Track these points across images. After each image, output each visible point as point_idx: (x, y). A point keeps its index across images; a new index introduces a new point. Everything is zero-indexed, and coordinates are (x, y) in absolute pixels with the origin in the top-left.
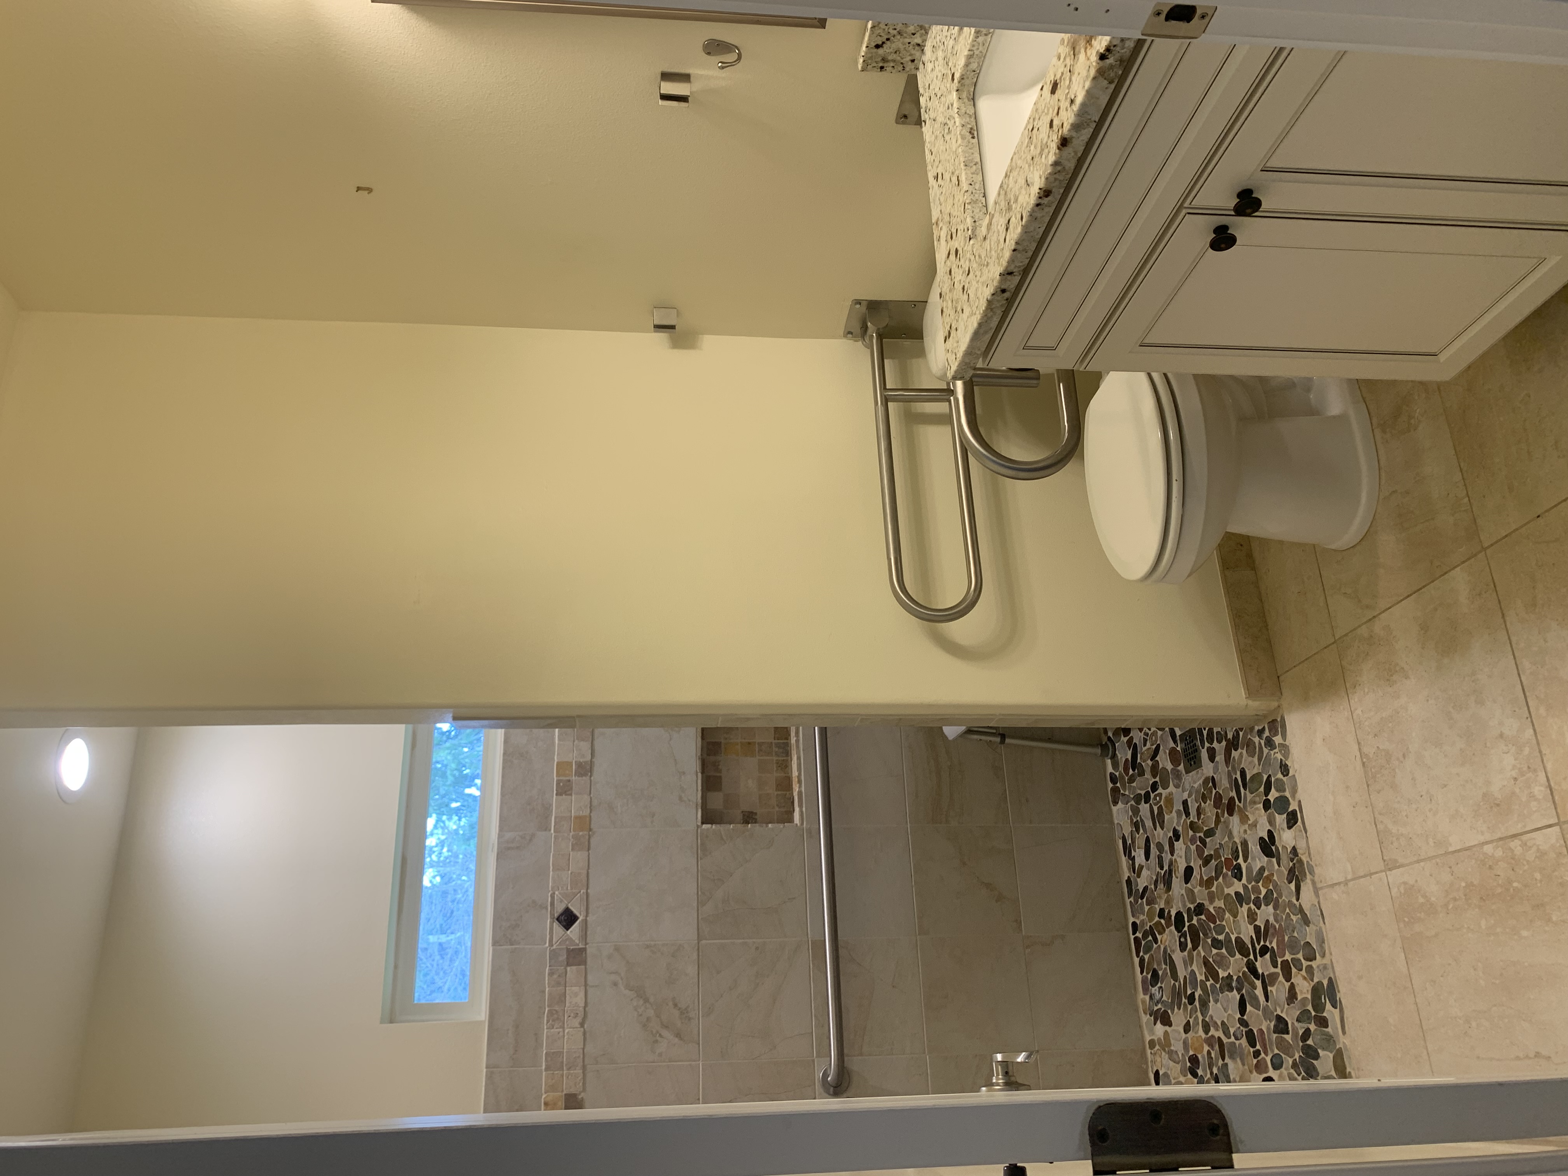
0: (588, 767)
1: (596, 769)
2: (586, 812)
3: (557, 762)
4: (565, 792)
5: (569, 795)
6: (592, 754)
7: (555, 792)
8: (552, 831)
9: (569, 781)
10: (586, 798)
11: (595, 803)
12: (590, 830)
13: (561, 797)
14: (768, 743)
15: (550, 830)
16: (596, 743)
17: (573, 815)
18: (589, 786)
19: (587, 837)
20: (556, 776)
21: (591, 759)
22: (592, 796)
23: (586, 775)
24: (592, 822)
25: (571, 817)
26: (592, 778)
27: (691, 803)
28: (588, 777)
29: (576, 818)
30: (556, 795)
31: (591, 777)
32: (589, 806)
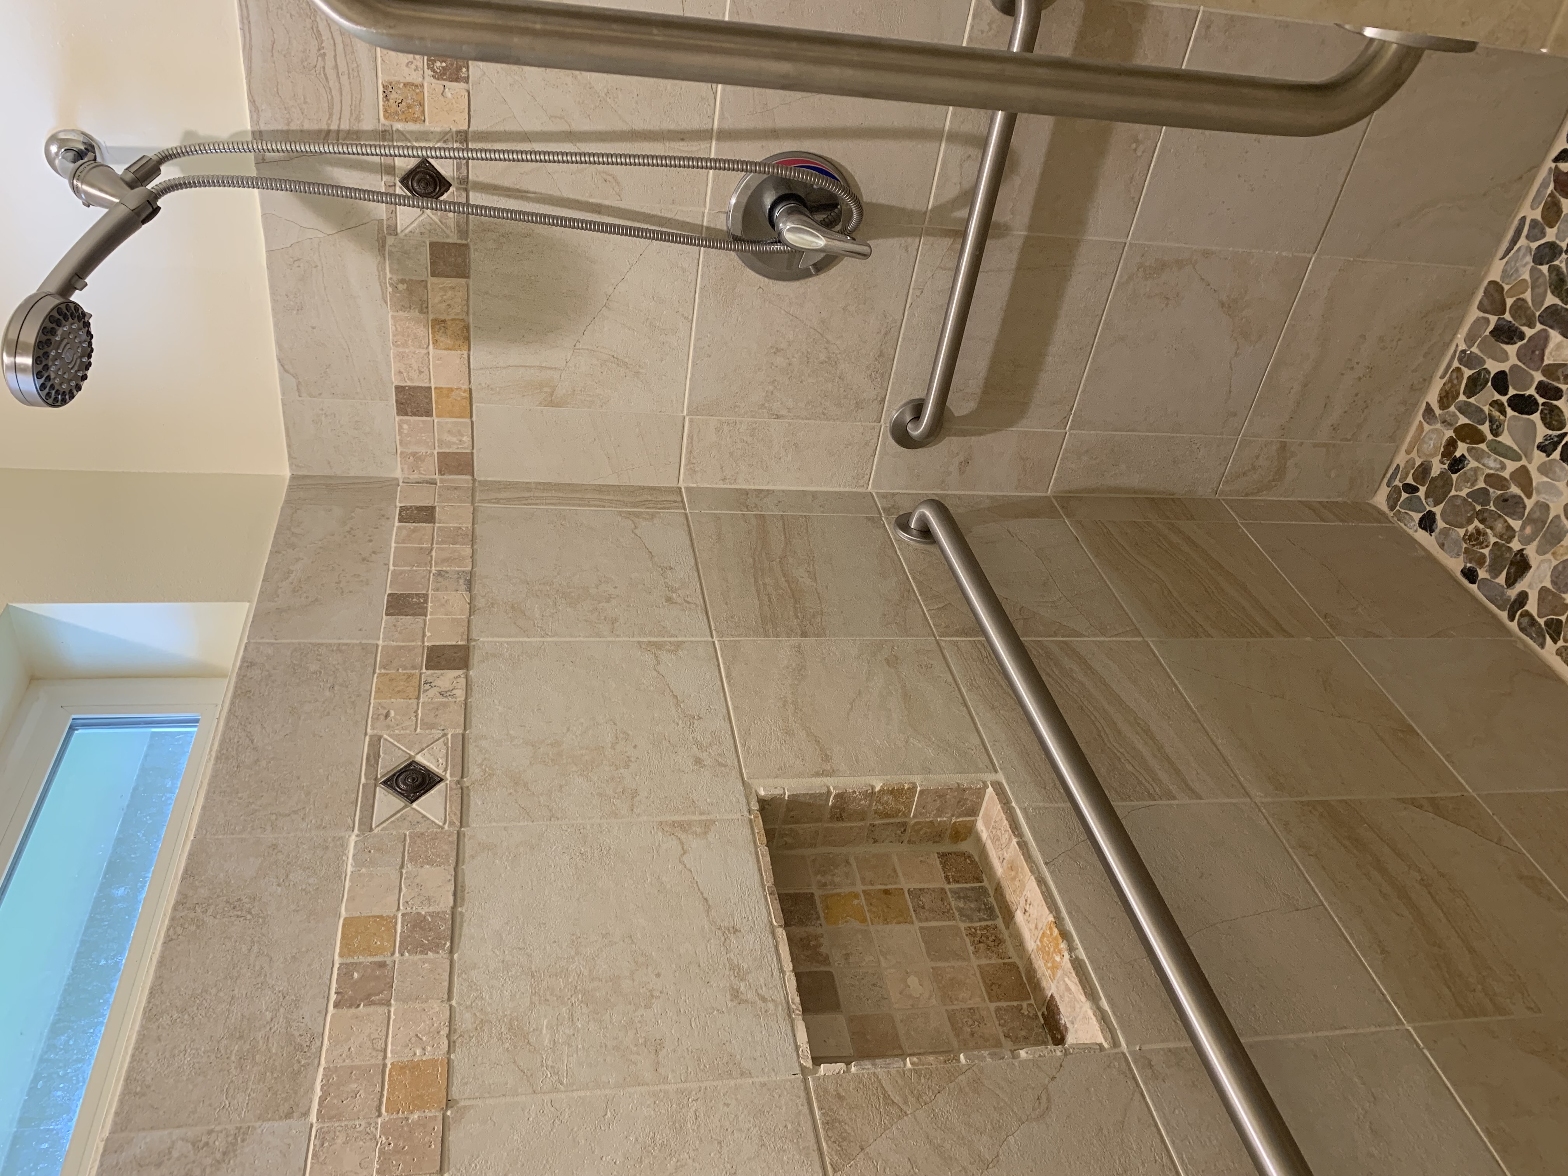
0: (444, 928)
1: (468, 931)
2: (437, 1050)
3: (345, 919)
4: (369, 996)
5: (380, 1003)
6: (455, 894)
7: (333, 997)
8: (313, 1118)
9: (382, 965)
10: (437, 1009)
11: (466, 1021)
12: (449, 1103)
13: (353, 1010)
14: (934, 890)
15: (306, 1114)
16: (467, 868)
17: (389, 1062)
18: (446, 975)
19: (438, 1127)
20: (341, 955)
21: (454, 907)
22: (454, 1003)
23: (435, 947)
24: (456, 1081)
25: (385, 1066)
26: (456, 956)
27: (771, 1005)
28: (443, 954)
29: (401, 1068)
30: (336, 1005)
31: (451, 951)
32: (445, 1031)
